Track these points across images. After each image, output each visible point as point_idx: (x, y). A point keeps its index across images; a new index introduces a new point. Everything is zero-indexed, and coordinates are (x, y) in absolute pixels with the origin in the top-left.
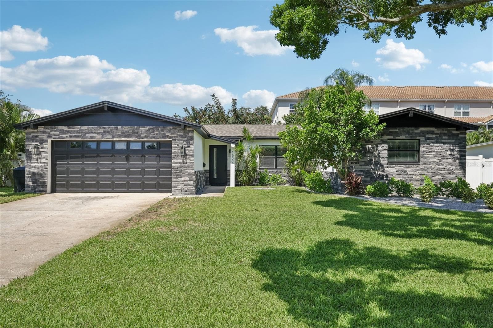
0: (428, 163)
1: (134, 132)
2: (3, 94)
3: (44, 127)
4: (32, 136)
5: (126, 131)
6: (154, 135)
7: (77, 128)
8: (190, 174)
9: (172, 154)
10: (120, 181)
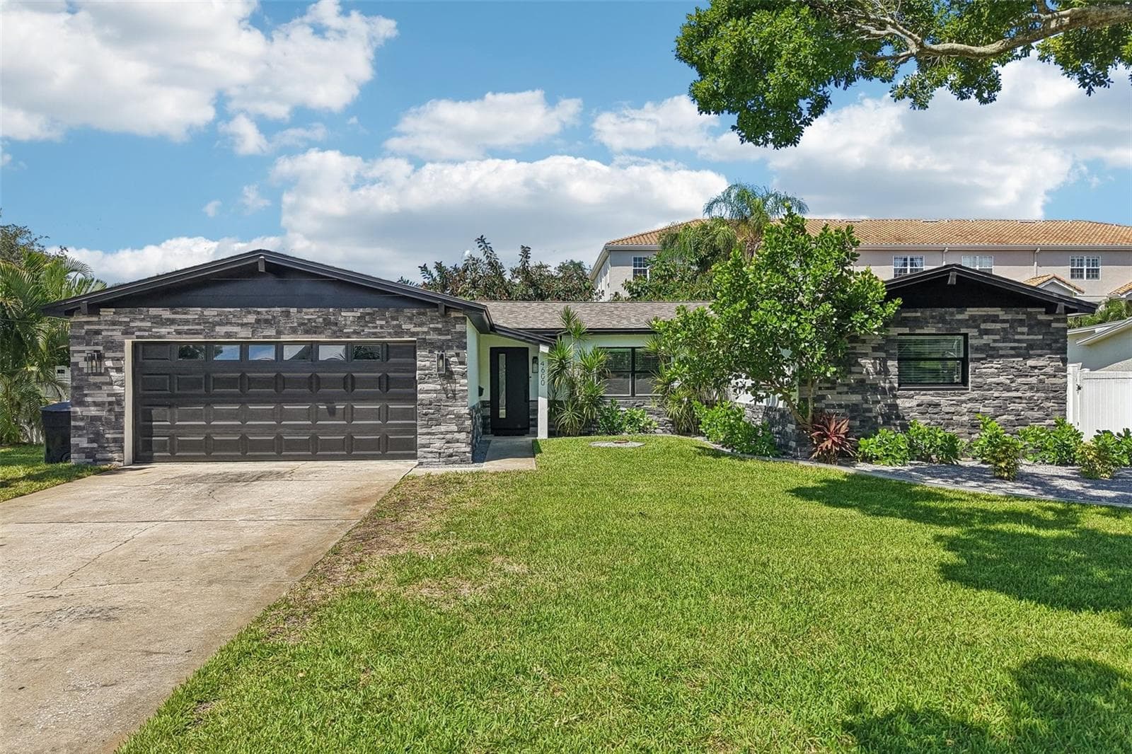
0: (986, 387)
1: (327, 323)
2: (28, 235)
3: (113, 310)
4: (86, 333)
5: (309, 320)
6: (376, 327)
7: (194, 313)
8: (459, 416)
9: (418, 372)
10: (297, 434)
